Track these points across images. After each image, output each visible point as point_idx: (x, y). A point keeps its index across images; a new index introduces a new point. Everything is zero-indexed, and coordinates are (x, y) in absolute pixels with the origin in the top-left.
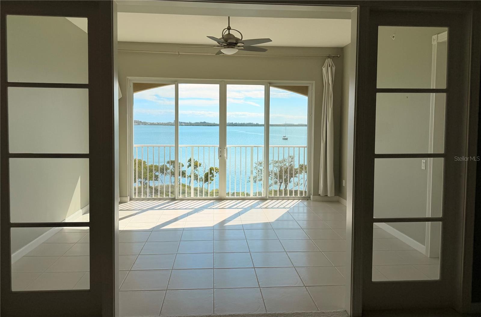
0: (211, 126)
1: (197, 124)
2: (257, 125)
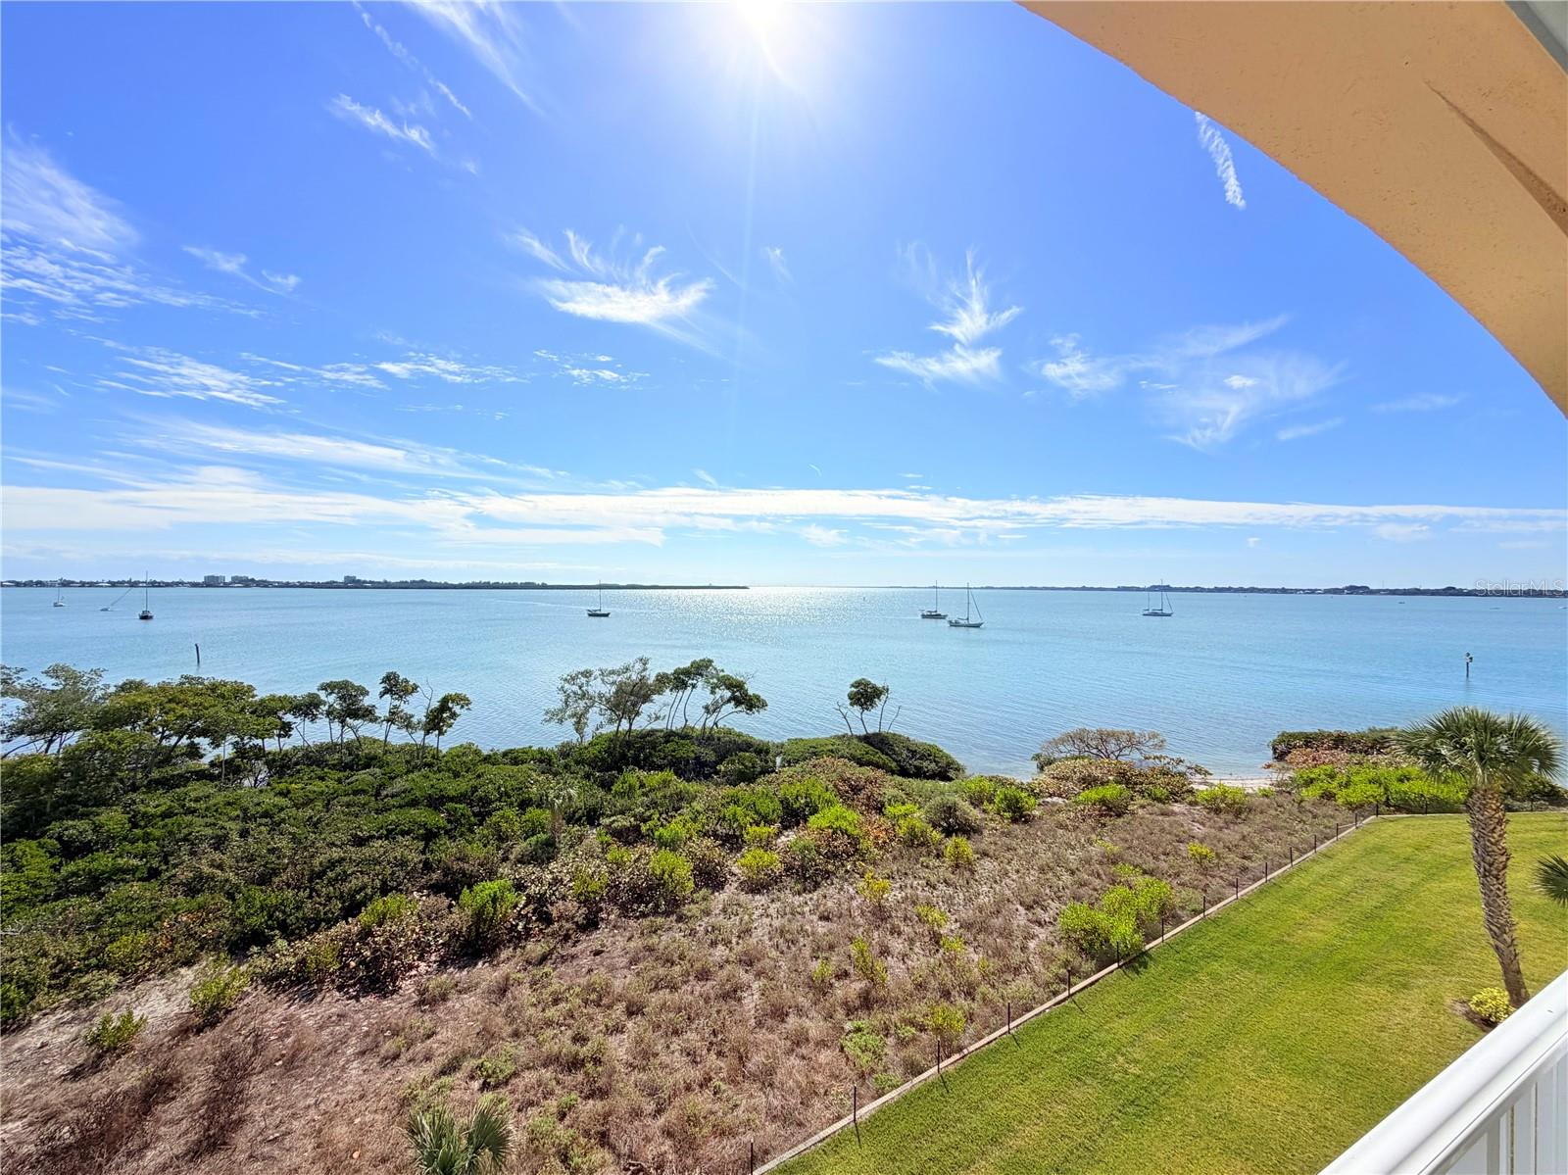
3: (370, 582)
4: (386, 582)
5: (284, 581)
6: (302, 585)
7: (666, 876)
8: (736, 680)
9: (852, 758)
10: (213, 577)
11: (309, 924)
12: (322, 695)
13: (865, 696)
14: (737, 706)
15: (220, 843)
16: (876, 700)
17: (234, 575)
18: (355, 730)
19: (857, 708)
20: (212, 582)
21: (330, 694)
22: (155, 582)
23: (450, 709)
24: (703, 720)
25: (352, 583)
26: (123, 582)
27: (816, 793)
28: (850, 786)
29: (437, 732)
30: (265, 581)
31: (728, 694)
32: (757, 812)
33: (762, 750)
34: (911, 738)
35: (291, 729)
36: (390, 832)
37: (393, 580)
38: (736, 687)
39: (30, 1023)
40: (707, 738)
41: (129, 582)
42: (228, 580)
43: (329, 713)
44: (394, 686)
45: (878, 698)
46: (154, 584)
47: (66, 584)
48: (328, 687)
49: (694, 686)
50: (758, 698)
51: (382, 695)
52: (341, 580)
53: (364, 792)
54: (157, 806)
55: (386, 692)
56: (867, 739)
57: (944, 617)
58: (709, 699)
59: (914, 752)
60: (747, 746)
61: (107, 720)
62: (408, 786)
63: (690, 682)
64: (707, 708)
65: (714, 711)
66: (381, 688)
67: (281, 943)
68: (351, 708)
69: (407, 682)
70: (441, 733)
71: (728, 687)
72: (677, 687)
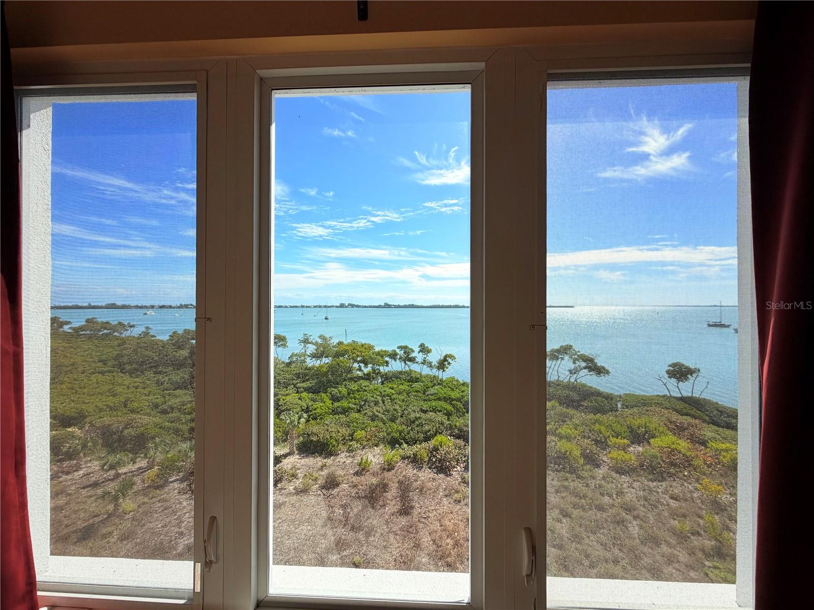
0: (419, 308)
1: (405, 307)
2: (463, 307)
3: (393, 305)
4: (399, 305)
5: (364, 305)
6: (370, 307)
7: (568, 453)
8: (589, 357)
9: (675, 410)
10: (342, 304)
11: (413, 441)
12: (398, 351)
13: (680, 372)
14: (590, 372)
15: (376, 403)
16: (689, 376)
17: (348, 303)
18: (409, 367)
19: (673, 380)
20: (342, 306)
21: (401, 351)
23: (447, 361)
24: (568, 377)
25: (387, 306)
26: (317, 306)
27: (652, 426)
28: (677, 426)
29: (442, 370)
31: (583, 364)
32: (613, 431)
33: (609, 397)
34: (719, 403)
35: (388, 364)
36: (434, 410)
37: (402, 304)
38: (590, 361)
39: (338, 454)
40: (573, 387)
41: (319, 306)
42: (347, 305)
43: (400, 358)
44: (424, 349)
45: (691, 375)
47: (303, 307)
48: (400, 348)
49: (562, 359)
50: (603, 368)
51: (419, 352)
52: (383, 304)
53: (419, 391)
55: (421, 351)
56: (682, 399)
57: (728, 326)
58: (572, 366)
59: (721, 412)
60: (599, 394)
61: (337, 355)
62: (436, 391)
63: (560, 356)
64: (570, 371)
65: (575, 373)
66: (418, 349)
67: (405, 445)
68: (408, 358)
69: (428, 347)
70: (444, 371)
71: (584, 361)
72: (553, 359)
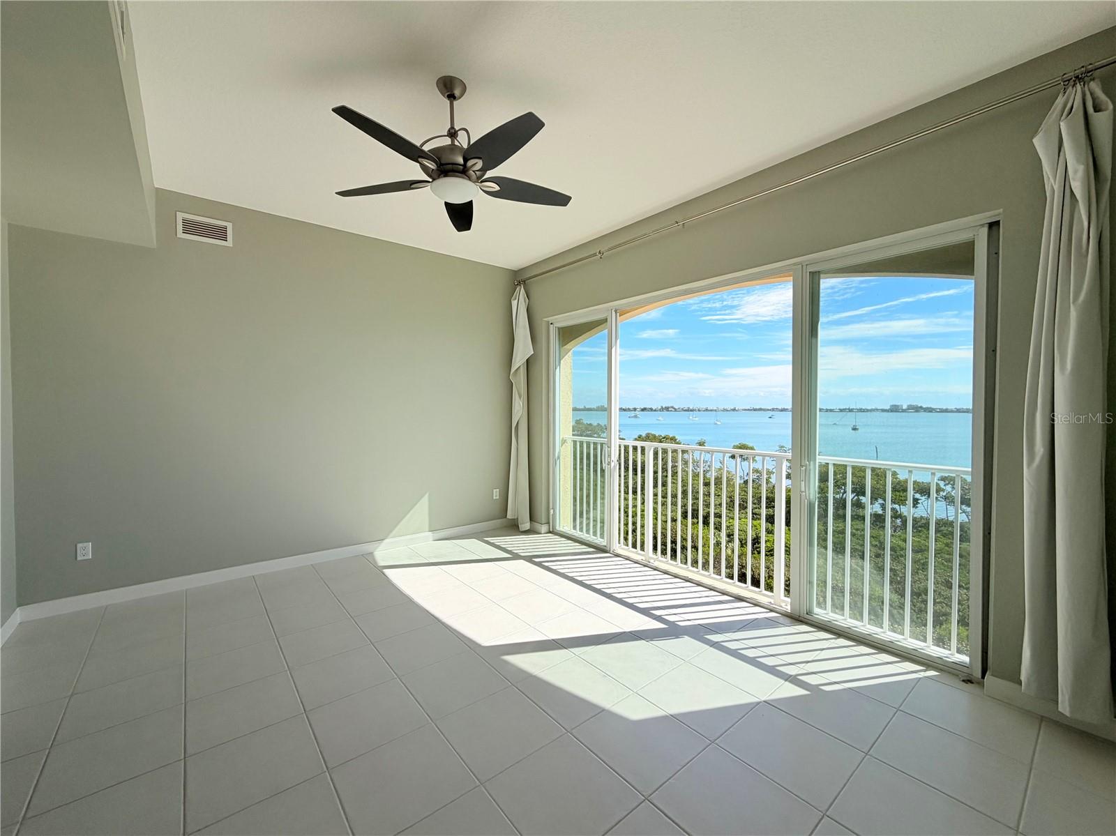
5: (944, 408)
10: (895, 405)
17: (909, 404)
20: (895, 409)
21: (948, 484)
22: (861, 409)
30: (930, 408)
41: (849, 409)
42: (905, 407)
46: (861, 410)
54: (838, 527)
